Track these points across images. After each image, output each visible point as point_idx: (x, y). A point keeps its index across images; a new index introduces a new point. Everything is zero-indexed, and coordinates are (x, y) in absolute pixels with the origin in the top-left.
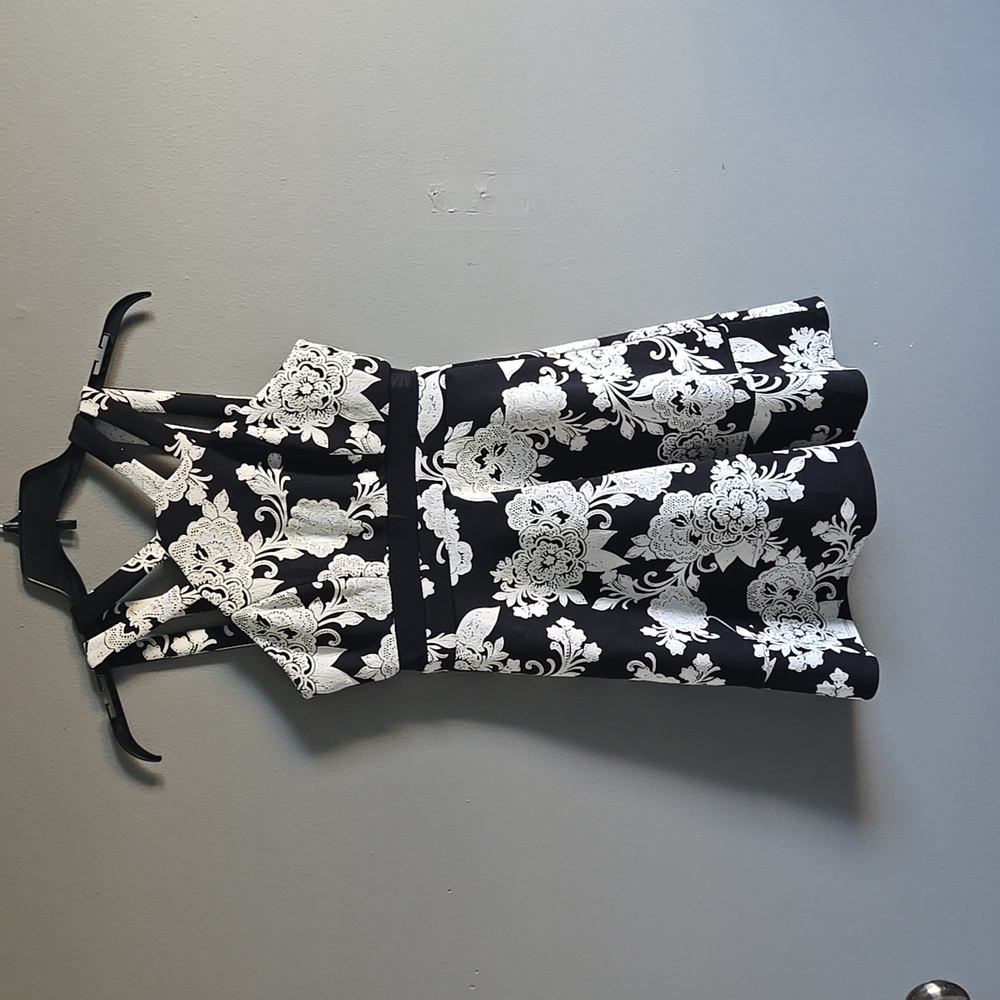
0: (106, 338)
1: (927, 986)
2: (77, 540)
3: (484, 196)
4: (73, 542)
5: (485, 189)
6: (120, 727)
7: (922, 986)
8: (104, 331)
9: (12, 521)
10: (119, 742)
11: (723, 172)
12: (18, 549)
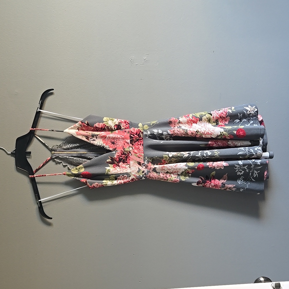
0: (41, 101)
1: (260, 278)
2: (31, 156)
3: (145, 60)
4: (30, 157)
5: (146, 58)
6: (41, 209)
7: (259, 278)
8: (40, 99)
9: (13, 151)
10: (41, 213)
11: (214, 53)
12: (15, 158)
